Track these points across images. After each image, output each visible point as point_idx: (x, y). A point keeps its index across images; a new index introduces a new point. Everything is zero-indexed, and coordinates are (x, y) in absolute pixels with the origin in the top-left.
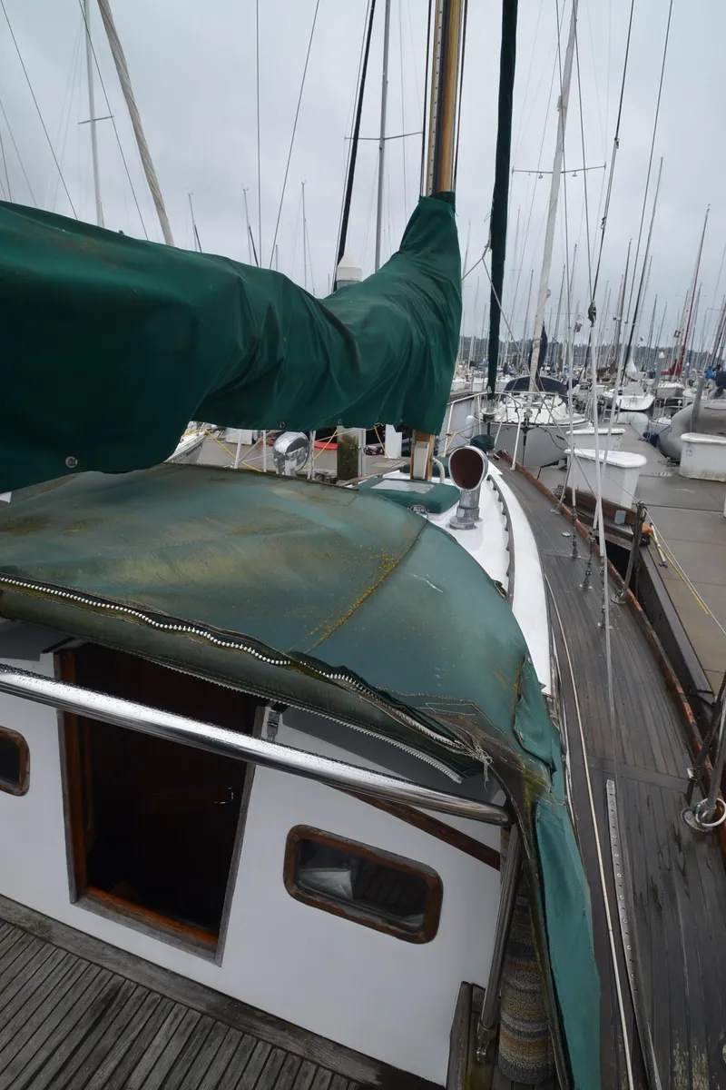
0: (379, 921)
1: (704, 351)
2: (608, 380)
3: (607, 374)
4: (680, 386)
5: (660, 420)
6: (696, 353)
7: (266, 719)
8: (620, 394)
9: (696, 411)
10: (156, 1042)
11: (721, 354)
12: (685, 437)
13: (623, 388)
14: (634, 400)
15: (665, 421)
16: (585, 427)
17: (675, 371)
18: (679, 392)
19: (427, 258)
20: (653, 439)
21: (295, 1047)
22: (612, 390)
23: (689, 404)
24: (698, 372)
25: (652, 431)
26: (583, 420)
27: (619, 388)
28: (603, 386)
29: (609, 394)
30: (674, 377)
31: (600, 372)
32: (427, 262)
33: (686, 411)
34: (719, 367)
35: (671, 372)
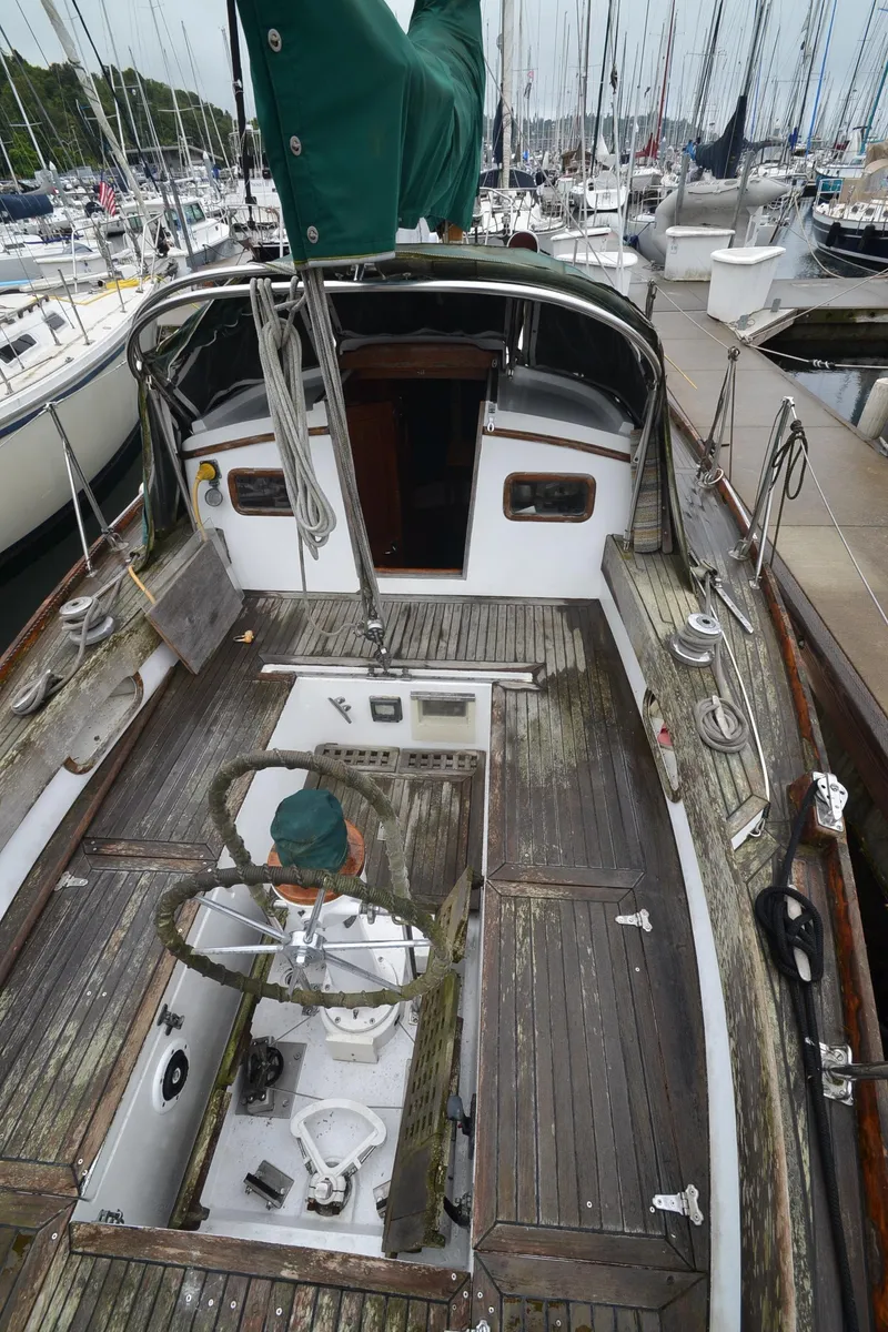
0: (561, 516)
1: (681, 119)
2: (575, 170)
3: (573, 162)
4: (657, 172)
5: (640, 218)
6: (673, 123)
7: (487, 408)
8: (591, 189)
9: (680, 198)
10: (446, 615)
11: (701, 121)
12: (670, 231)
13: (594, 180)
14: (607, 196)
15: (645, 217)
16: (563, 232)
17: (650, 151)
18: (656, 179)
19: (452, 15)
20: (633, 243)
21: (521, 603)
22: (581, 184)
23: (669, 192)
24: (675, 151)
25: (631, 233)
26: (561, 224)
27: (589, 181)
28: (570, 179)
29: (578, 190)
30: (650, 159)
31: (566, 159)
32: (453, 21)
33: (667, 202)
34: (699, 140)
35: (646, 153)
